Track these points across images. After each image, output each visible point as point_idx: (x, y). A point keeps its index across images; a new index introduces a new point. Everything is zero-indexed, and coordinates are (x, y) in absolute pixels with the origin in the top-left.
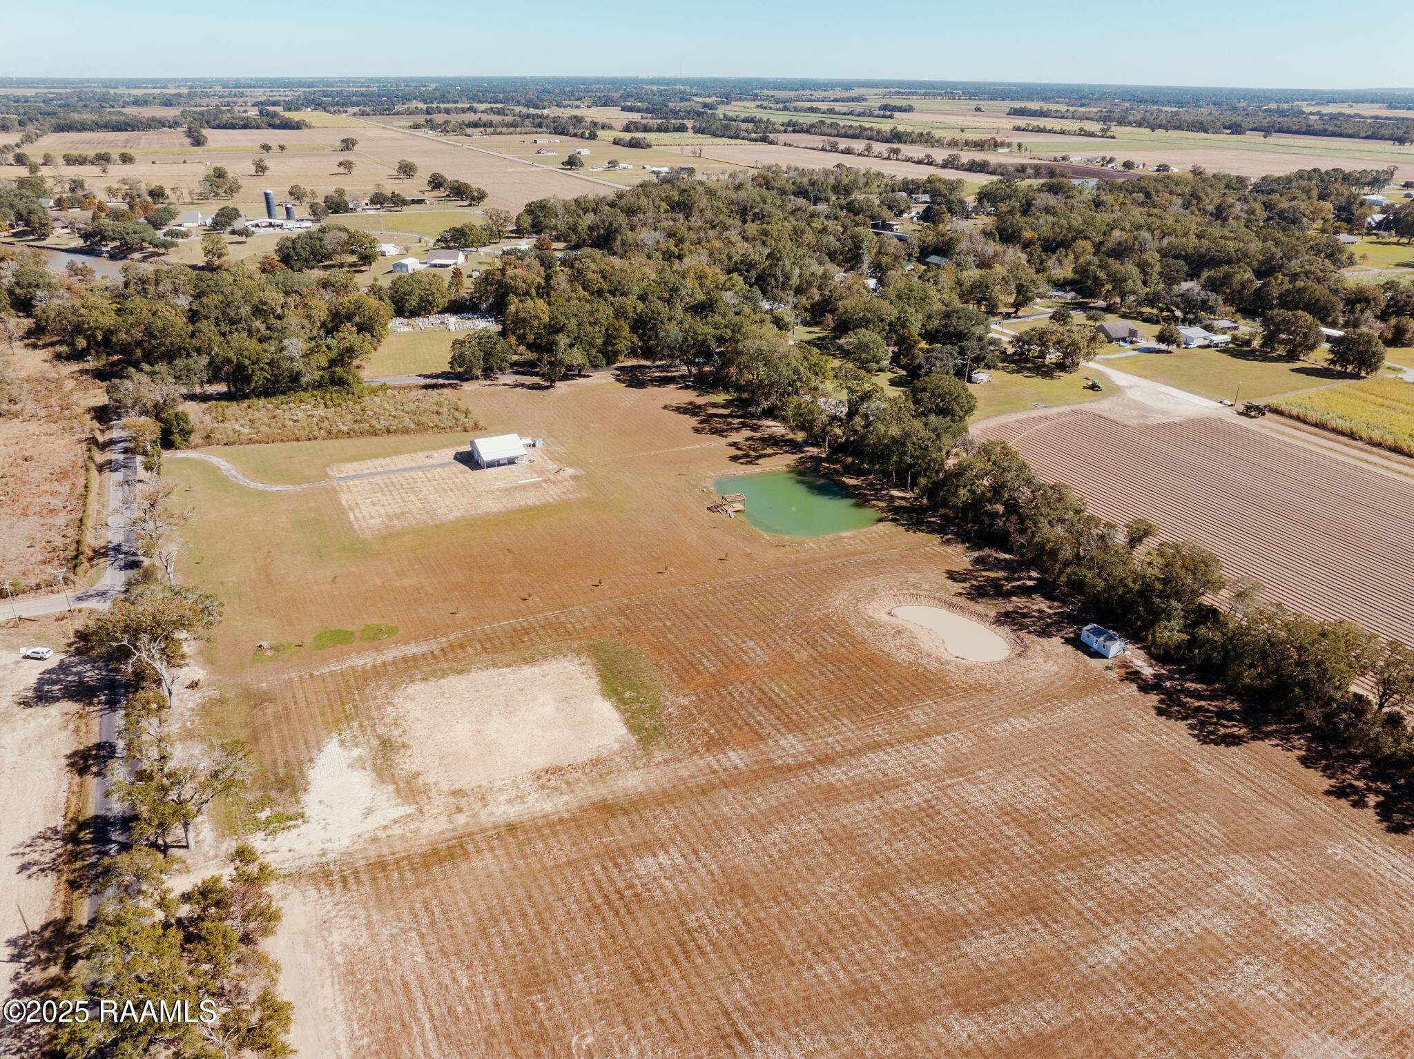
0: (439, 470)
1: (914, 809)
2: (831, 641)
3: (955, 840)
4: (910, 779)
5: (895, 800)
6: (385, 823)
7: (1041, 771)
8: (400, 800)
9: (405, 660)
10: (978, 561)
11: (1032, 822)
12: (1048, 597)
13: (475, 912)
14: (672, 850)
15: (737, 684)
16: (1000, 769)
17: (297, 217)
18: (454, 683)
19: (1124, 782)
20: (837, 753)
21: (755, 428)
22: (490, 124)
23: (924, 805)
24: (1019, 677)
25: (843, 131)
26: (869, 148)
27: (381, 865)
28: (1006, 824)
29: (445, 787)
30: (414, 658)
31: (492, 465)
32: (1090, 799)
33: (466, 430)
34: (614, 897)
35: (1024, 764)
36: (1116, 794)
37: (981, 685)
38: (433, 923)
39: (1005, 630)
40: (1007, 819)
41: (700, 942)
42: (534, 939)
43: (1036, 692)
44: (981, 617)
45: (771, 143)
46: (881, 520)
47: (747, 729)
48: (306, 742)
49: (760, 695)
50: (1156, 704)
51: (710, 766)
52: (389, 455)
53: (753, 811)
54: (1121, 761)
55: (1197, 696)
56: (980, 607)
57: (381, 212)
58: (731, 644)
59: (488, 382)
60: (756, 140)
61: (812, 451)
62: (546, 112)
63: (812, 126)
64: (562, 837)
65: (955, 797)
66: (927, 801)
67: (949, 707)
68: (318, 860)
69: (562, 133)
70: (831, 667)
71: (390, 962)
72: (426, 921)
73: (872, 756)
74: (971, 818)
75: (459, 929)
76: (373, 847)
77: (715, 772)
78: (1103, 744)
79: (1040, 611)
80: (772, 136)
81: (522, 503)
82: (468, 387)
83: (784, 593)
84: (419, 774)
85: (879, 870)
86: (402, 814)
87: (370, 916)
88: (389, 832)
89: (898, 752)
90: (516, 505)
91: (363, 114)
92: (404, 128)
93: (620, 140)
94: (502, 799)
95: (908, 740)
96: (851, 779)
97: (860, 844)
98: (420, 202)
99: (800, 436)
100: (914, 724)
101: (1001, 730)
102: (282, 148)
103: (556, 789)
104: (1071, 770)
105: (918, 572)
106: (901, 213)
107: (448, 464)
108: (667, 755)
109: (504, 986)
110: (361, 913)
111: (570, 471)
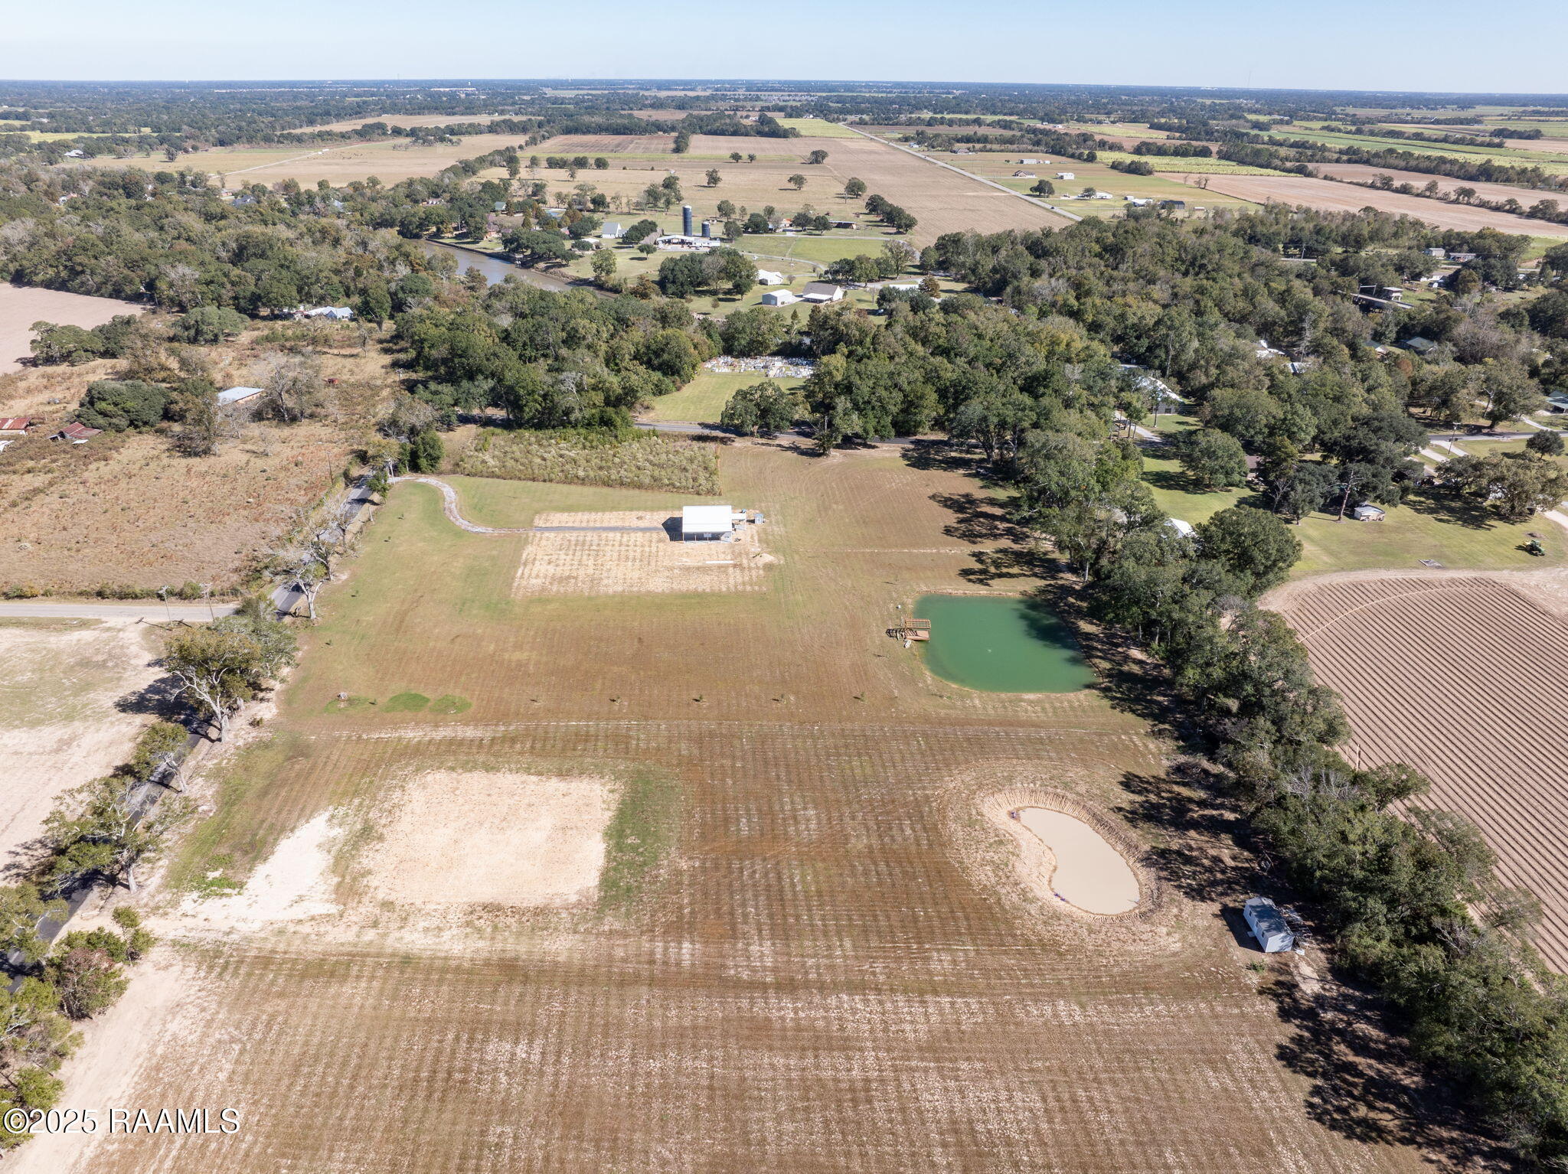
0: (640, 534)
1: (843, 1085)
2: (908, 832)
3: (862, 1145)
4: (869, 1044)
5: (829, 1067)
6: (301, 917)
7: (1047, 1087)
8: (334, 896)
9: (451, 742)
10: (1179, 769)
11: (980, 1154)
12: (1241, 842)
13: (306, 1043)
14: (538, 1042)
15: (758, 860)
16: (993, 1066)
17: (712, 235)
18: (476, 781)
19: (1153, 1141)
20: (807, 981)
21: (1017, 538)
22: (985, 140)
23: (859, 1085)
24: (1116, 945)
25: (1413, 163)
26: (1432, 187)
27: (265, 961)
28: (945, 1145)
29: (381, 895)
30: (461, 743)
31: (691, 537)
32: (1086, 1150)
33: (698, 494)
34: (442, 1075)
35: (1031, 1070)
36: (1128, 1154)
37: (1056, 942)
38: (262, 1041)
39: (1148, 875)
40: (950, 1139)
41: (483, 1163)
42: (334, 1094)
43: (1124, 974)
44: (1130, 847)
45: (1309, 175)
46: (1089, 686)
47: (727, 918)
48: (302, 810)
49: (773, 881)
50: (1286, 1042)
51: (652, 953)
52: (604, 510)
53: (657, 1024)
54: (1172, 1109)
55: (1361, 1046)
56: (1134, 835)
57: (800, 235)
58: (788, 807)
59: (764, 441)
60: (1289, 171)
61: (1068, 578)
62: (1060, 128)
63: (1377, 155)
64: (445, 988)
65: (907, 1086)
66: (867, 1080)
67: (990, 962)
68: (220, 937)
69: (1059, 153)
70: (882, 866)
71: (196, 1070)
72: (257, 1036)
73: (845, 997)
74: (905, 1122)
75: (279, 1056)
76: (273, 940)
77: (652, 962)
78: (1164, 1076)
79: (1217, 860)
80: (1311, 166)
81: (692, 587)
82: (739, 443)
83: (897, 757)
84: (369, 872)
85: (740, 1151)
86: (325, 912)
87: (218, 1013)
88: (299, 928)
89: (881, 1003)
90: (684, 589)
91: (862, 123)
92: (891, 140)
93: (1120, 163)
94: (422, 924)
95: (905, 991)
96: (797, 1020)
97: (744, 1109)
98: (847, 226)
99: (1064, 558)
100: (929, 972)
101: (1036, 1013)
102: (752, 158)
103: (479, 930)
104: (1090, 1099)
105: (1086, 767)
106: (1416, 277)
107: (655, 529)
108: (617, 926)
109: (267, 1137)
110: (214, 1006)
111: (768, 558)
